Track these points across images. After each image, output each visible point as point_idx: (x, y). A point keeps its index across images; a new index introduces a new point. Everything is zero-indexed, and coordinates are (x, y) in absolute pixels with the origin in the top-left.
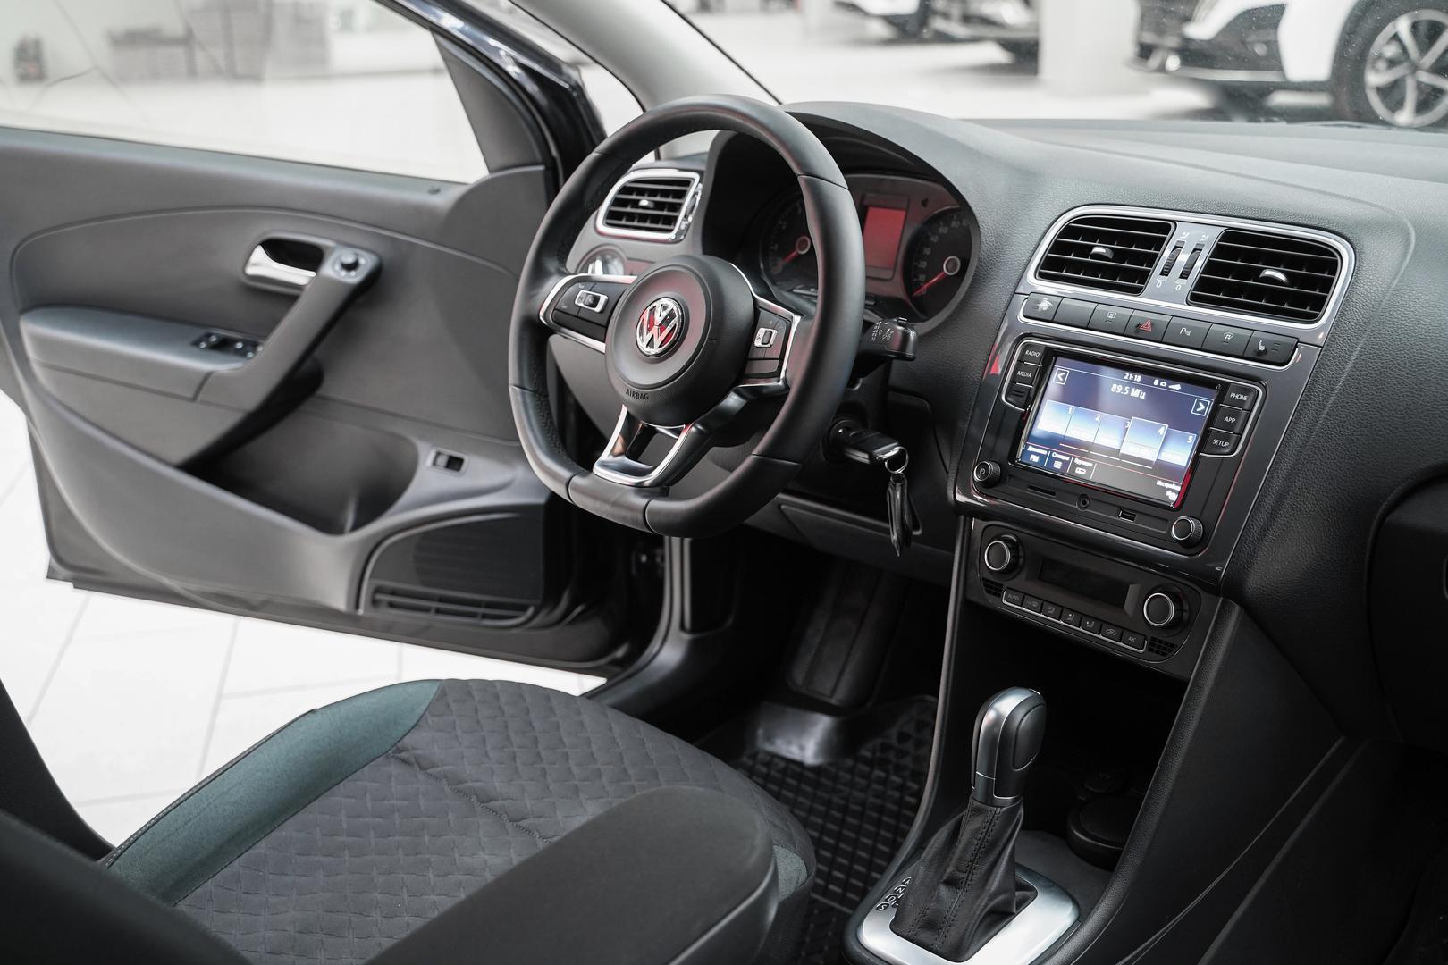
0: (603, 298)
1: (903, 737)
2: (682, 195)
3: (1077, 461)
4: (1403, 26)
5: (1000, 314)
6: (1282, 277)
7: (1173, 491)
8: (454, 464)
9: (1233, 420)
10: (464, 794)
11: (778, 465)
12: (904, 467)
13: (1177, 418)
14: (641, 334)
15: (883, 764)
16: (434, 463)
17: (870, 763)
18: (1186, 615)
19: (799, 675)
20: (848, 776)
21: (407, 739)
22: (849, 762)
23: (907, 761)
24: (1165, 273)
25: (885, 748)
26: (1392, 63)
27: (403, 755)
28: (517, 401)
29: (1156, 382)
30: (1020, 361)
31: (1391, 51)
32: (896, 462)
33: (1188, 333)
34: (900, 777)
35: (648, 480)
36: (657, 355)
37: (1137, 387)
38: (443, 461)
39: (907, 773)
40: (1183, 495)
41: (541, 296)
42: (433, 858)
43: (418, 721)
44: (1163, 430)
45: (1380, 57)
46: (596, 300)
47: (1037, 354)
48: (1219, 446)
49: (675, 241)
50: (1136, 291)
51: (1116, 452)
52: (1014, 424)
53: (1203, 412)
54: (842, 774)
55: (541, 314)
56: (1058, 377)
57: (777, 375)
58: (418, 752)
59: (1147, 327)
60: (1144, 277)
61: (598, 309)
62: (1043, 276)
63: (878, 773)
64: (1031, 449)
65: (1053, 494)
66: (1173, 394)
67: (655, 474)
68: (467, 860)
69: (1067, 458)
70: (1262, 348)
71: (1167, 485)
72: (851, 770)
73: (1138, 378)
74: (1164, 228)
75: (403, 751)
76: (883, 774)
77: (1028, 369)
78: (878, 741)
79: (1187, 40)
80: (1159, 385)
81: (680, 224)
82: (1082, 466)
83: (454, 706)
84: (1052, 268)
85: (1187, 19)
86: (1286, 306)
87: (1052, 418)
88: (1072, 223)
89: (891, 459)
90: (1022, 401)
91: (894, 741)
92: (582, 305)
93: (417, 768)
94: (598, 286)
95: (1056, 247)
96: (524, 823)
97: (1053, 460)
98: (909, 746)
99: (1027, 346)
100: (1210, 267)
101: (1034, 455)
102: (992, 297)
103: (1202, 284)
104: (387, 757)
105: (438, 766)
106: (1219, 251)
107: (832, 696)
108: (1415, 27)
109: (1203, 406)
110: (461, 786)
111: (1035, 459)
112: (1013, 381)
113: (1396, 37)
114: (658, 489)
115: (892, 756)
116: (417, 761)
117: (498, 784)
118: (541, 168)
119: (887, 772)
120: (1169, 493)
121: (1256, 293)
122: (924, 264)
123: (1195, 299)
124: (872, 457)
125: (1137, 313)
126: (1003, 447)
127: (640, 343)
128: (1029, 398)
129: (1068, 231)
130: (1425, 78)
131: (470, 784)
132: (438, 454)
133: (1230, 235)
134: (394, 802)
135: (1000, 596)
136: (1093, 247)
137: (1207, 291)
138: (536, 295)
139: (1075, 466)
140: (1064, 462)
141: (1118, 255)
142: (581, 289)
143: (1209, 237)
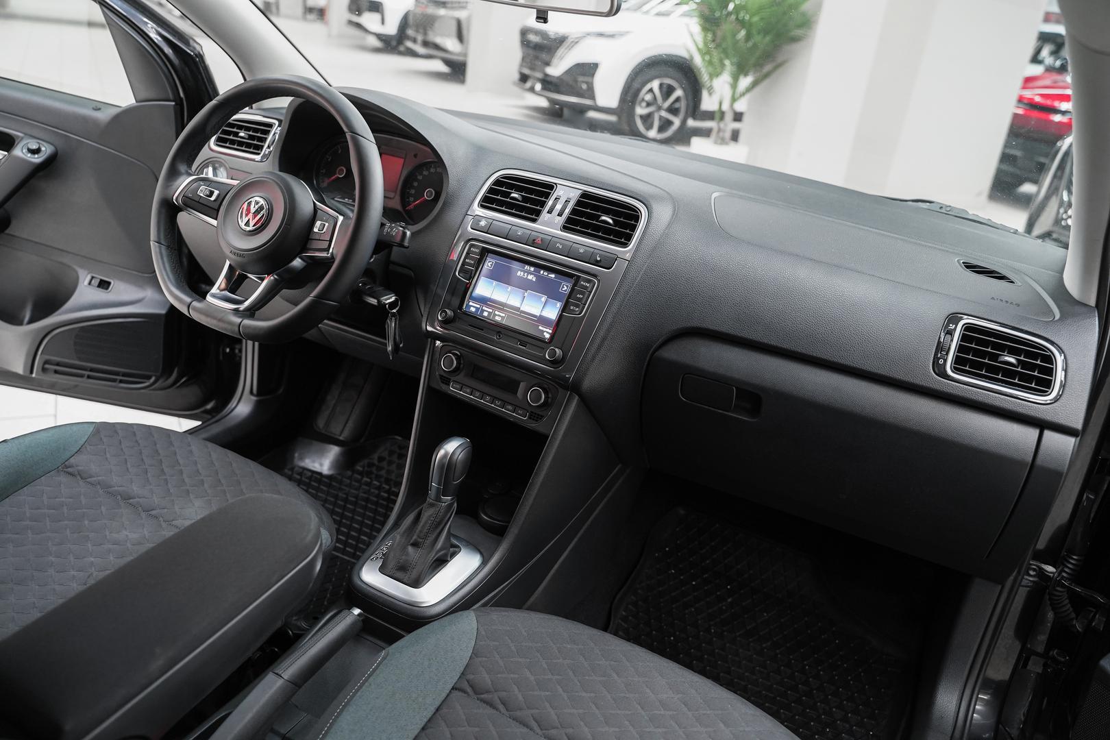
0: (216, 192)
1: (381, 459)
2: (267, 132)
3: (497, 313)
4: (655, 85)
5: (457, 226)
6: (611, 221)
7: (547, 332)
8: (104, 285)
9: (582, 296)
10: (113, 494)
11: (325, 303)
12: (397, 308)
13: (551, 293)
14: (241, 217)
15: (369, 474)
16: (90, 283)
17: (361, 473)
18: (550, 400)
19: (321, 423)
20: (348, 481)
21: (72, 460)
22: (349, 473)
23: (383, 473)
24: (550, 212)
25: (370, 465)
26: (649, 105)
27: (69, 470)
28: (156, 252)
29: (542, 272)
30: (468, 253)
31: (648, 97)
32: (392, 305)
33: (561, 247)
34: (378, 482)
35: (242, 307)
36: (250, 231)
37: (531, 274)
38: (95, 282)
39: (383, 480)
40: (553, 336)
41: (174, 187)
42: (92, 535)
43: (80, 448)
44: (544, 298)
45: (643, 100)
46: (211, 193)
47: (477, 251)
48: (573, 310)
49: (262, 161)
50: (534, 221)
51: (518, 309)
52: (463, 289)
53: (565, 291)
54: (344, 479)
55: (174, 198)
56: (489, 264)
57: (328, 249)
58: (80, 468)
59: (538, 241)
60: (538, 213)
61: (213, 198)
62: (483, 207)
63: (365, 479)
64: (471, 304)
65: (483, 330)
66: (551, 279)
67: (247, 303)
68: (115, 535)
69: (491, 311)
70: (598, 259)
71: (545, 329)
72: (350, 478)
73: (532, 269)
74: (551, 187)
75: (69, 467)
76: (368, 480)
77: (472, 258)
78: (366, 461)
79: (546, 75)
80: (543, 274)
81: (265, 150)
82: (499, 316)
83: (105, 440)
84: (487, 202)
85: (548, 64)
86: (611, 237)
87: (484, 287)
88: (501, 178)
89: (390, 303)
90: (468, 276)
91: (376, 461)
92: (202, 195)
93: (78, 477)
94: (213, 184)
95: (491, 190)
96: (153, 512)
97: (483, 311)
98: (384, 464)
99: (472, 246)
100: (574, 212)
101: (473, 307)
102: (453, 216)
103: (569, 220)
104: (58, 471)
105: (94, 477)
106: (579, 203)
107: (340, 435)
108: (661, 85)
109: (566, 288)
110: (110, 490)
111: (473, 309)
112: (463, 265)
113: (651, 90)
114: (248, 313)
115: (374, 469)
116: (79, 474)
117: (135, 489)
118: (174, 103)
119: (370, 478)
120: (545, 334)
121: (597, 228)
122: (413, 192)
123: (565, 228)
124: (379, 302)
125: (533, 233)
126: (456, 302)
127: (240, 223)
128: (471, 275)
129: (498, 182)
130: (664, 114)
131: (116, 488)
132: (93, 278)
133: (585, 195)
134: (63, 499)
135: (449, 385)
136: (511, 193)
137: (571, 225)
138: (171, 185)
139: (495, 315)
140: (489, 312)
141: (525, 199)
142: (202, 185)
143: (574, 195)
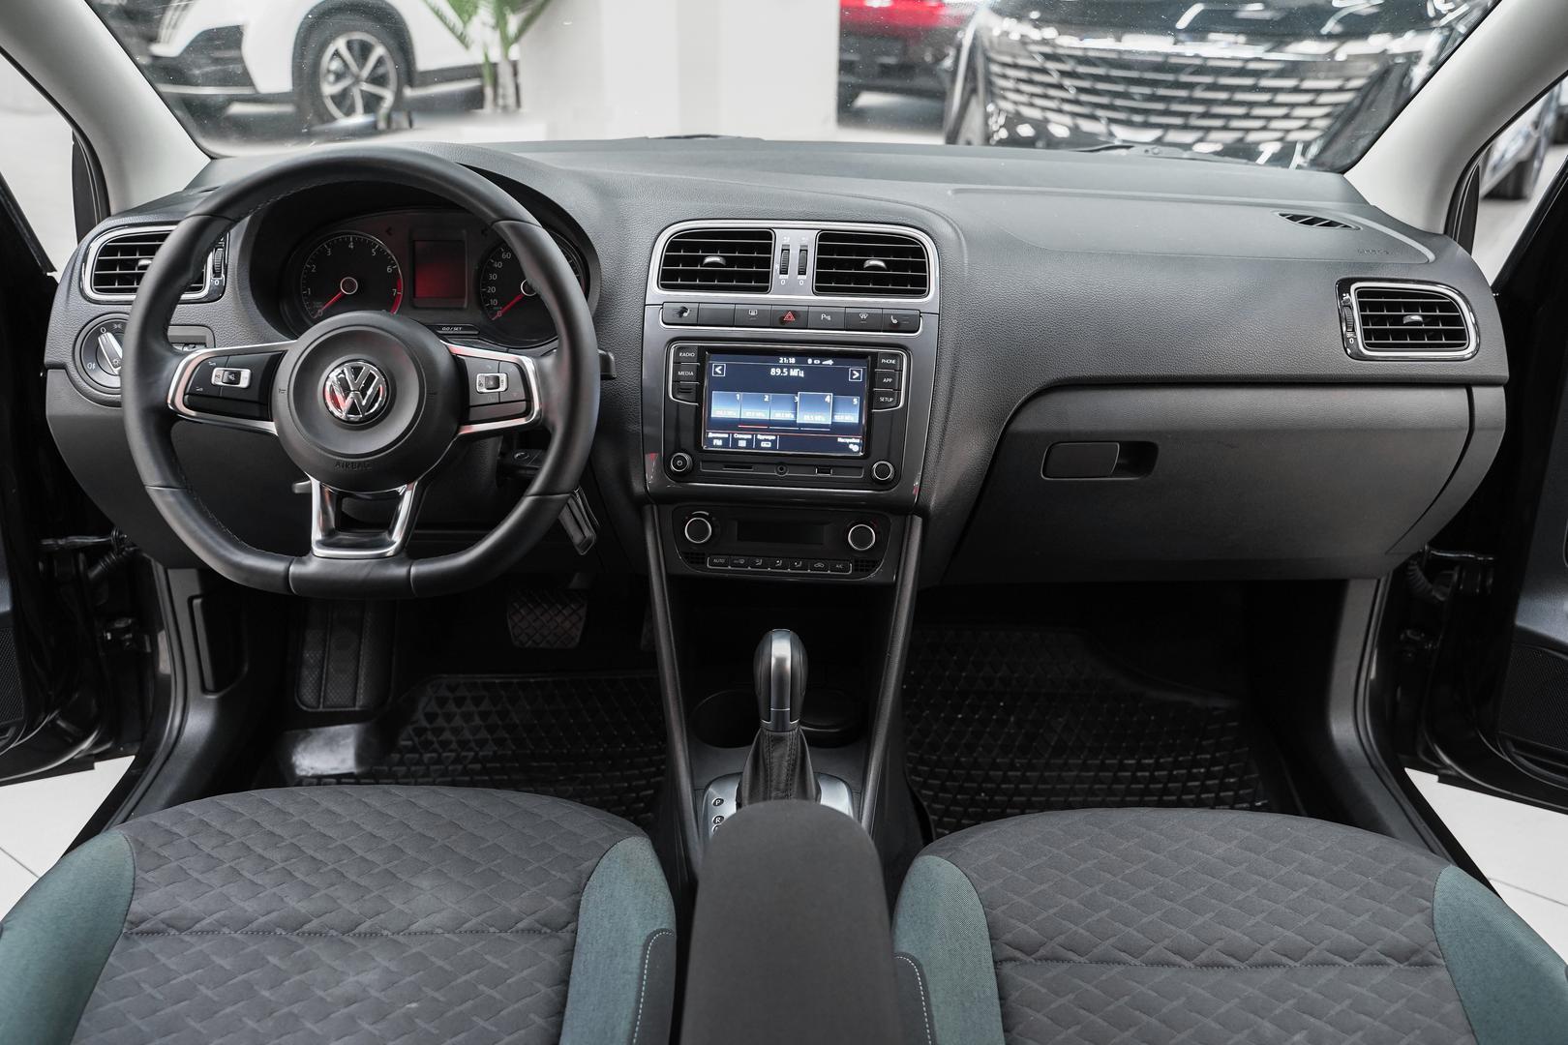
0: (246, 374)
1: (431, 717)
3: (760, 437)
4: (340, 44)
5: (638, 325)
6: (882, 264)
7: (854, 444)
9: (890, 380)
10: (265, 932)
13: (842, 388)
15: (427, 745)
17: (413, 749)
19: (308, 694)
20: (403, 769)
21: (136, 907)
22: (396, 757)
23: (447, 735)
24: (784, 271)
25: (420, 731)
26: (339, 77)
27: (143, 927)
28: (169, 505)
29: (810, 361)
30: (676, 363)
31: (336, 65)
33: (829, 318)
34: (451, 751)
35: (390, 551)
36: (360, 421)
37: (794, 367)
39: (454, 746)
40: (866, 446)
41: (163, 382)
42: (296, 1008)
43: (134, 884)
44: (829, 398)
45: (329, 71)
46: (238, 375)
47: (690, 354)
48: (885, 402)
49: (212, 298)
50: (765, 290)
51: (793, 423)
52: (693, 416)
53: (858, 378)
54: (395, 769)
55: (169, 402)
56: (718, 369)
58: (162, 916)
59: (789, 317)
60: (765, 278)
61: (244, 383)
62: (665, 287)
63: (427, 756)
64: (711, 435)
65: (750, 468)
66: (827, 367)
67: (397, 537)
68: (337, 991)
69: (750, 437)
70: (895, 322)
71: (848, 441)
72: (401, 763)
73: (793, 360)
74: (767, 235)
75: (142, 922)
76: (434, 755)
77: (686, 369)
78: (410, 729)
79: (156, 58)
80: (813, 363)
82: (766, 440)
83: (165, 853)
84: (668, 279)
85: (153, 39)
86: (909, 287)
87: (722, 408)
88: (677, 237)
90: (691, 396)
91: (424, 723)
92: (222, 384)
93: (173, 932)
94: (232, 359)
95: (668, 260)
96: (362, 928)
97: (735, 441)
98: (440, 722)
99: (680, 349)
100: (820, 263)
101: (717, 439)
102: (623, 311)
103: (820, 278)
104: (127, 938)
105: (204, 918)
106: (821, 250)
107: (354, 706)
108: (349, 45)
109: (856, 374)
110: (254, 925)
111: (719, 443)
112: (675, 382)
113: (337, 54)
115: (430, 736)
116: (168, 925)
117: (296, 904)
119: (434, 751)
120: (851, 446)
121: (859, 279)
122: (492, 290)
123: (820, 290)
126: (687, 439)
127: (337, 413)
128: (699, 393)
129: (672, 246)
130: (366, 87)
131: (262, 920)
133: (825, 236)
134: (185, 977)
135: (704, 563)
136: (704, 257)
137: (825, 282)
138: (156, 382)
139: (759, 442)
140: (747, 440)
141: (730, 262)
142: (214, 367)
143: (809, 238)
